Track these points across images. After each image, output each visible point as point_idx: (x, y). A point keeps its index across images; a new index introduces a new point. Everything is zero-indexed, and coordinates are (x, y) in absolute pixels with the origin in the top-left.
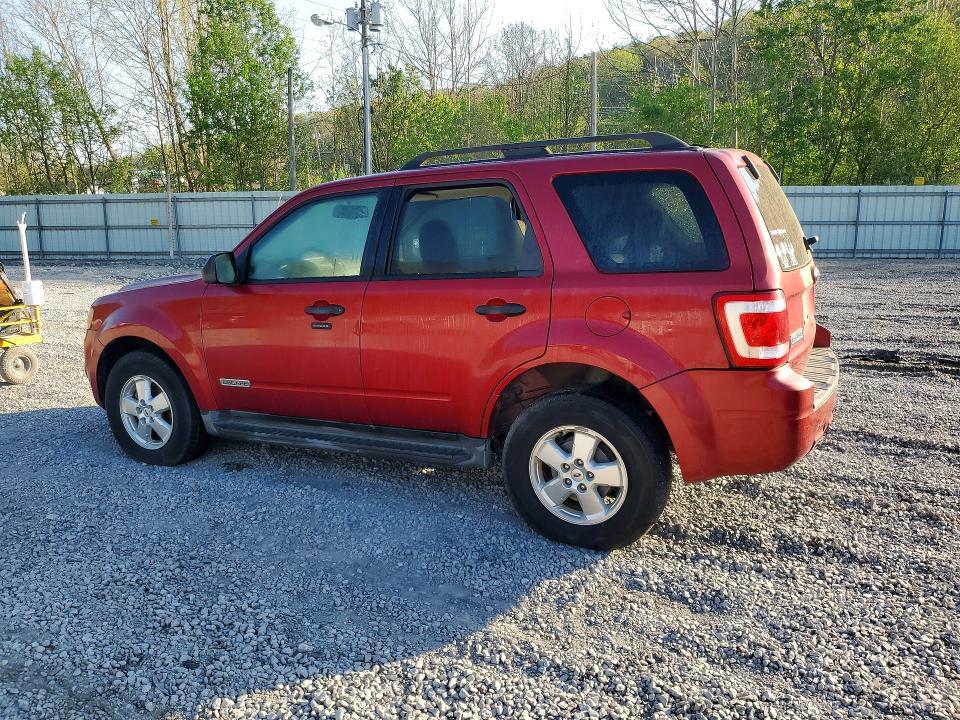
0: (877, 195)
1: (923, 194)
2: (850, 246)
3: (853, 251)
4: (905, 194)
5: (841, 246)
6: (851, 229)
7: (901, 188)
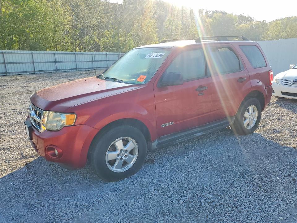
0: (37, 54)
1: (49, 54)
2: (33, 70)
3: (34, 71)
4: (44, 54)
5: (30, 70)
6: (32, 64)
7: (43, 52)
